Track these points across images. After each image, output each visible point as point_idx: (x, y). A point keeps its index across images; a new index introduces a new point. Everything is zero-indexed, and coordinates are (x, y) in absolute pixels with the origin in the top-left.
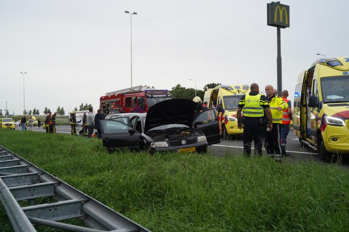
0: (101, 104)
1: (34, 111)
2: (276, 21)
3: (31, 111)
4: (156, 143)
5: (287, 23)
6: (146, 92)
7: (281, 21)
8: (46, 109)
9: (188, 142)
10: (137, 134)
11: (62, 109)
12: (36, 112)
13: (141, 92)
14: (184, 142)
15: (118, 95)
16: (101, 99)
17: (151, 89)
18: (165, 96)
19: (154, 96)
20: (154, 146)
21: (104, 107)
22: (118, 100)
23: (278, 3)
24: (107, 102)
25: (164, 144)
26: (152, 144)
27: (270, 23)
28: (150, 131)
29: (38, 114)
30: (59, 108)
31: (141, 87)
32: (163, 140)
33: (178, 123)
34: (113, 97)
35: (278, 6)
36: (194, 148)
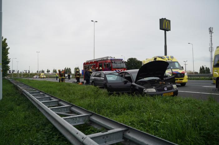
0: (84, 66)
1: (42, 71)
2: (164, 27)
3: (40, 71)
4: (147, 89)
5: (169, 29)
6: (111, 60)
7: (167, 27)
8: (48, 70)
9: (168, 89)
10: (129, 84)
11: (56, 70)
12: (43, 72)
13: (108, 60)
14: (166, 89)
15: (95, 62)
16: (84, 64)
17: (113, 58)
18: (121, 62)
19: (116, 62)
20: (146, 91)
21: (86, 68)
22: (94, 64)
23: (165, 18)
24: (87, 65)
25: (153, 90)
26: (145, 90)
27: (161, 28)
28: (139, 81)
29: (44, 72)
30: (54, 69)
31: (108, 57)
32: (151, 87)
33: (155, 77)
34: (91, 62)
35: (165, 20)
36: (172, 93)
